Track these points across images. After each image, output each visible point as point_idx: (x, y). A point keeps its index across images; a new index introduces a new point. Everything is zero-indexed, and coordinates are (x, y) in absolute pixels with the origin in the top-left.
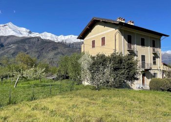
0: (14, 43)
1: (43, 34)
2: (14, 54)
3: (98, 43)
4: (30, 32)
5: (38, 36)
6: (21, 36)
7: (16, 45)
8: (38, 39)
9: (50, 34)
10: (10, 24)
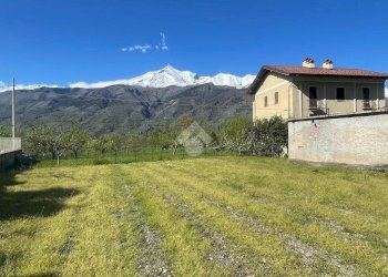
0: (175, 97)
1: (217, 76)
2: (175, 114)
3: (271, 101)
4: (197, 77)
5: (208, 81)
6: (184, 85)
7: (178, 100)
8: (209, 86)
9: (228, 75)
10: (168, 68)
